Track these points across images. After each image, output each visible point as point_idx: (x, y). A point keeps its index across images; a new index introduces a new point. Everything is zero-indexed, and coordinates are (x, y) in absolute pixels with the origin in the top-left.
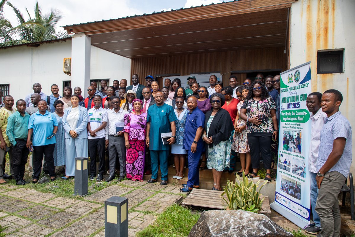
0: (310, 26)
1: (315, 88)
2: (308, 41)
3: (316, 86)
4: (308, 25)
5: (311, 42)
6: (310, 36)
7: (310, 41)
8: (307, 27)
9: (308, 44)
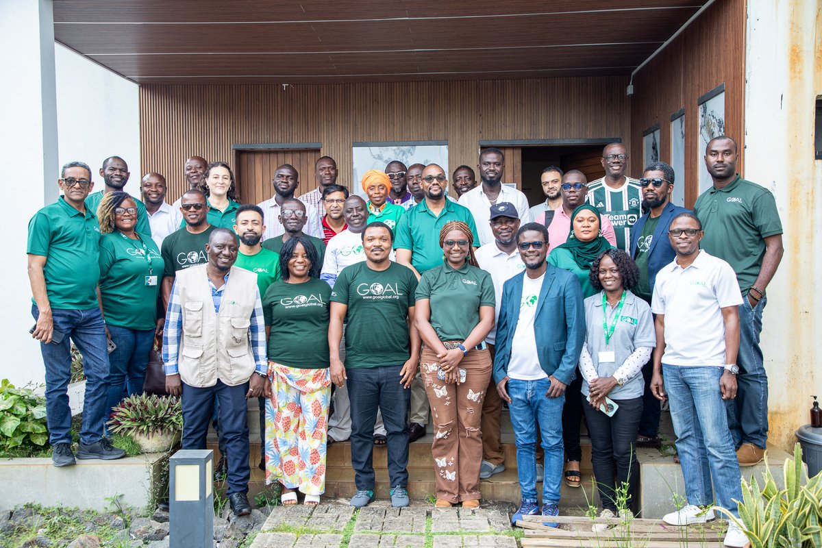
0: (797, 26)
1: (810, 199)
2: (791, 69)
3: (812, 192)
4: (793, 23)
5: (800, 72)
6: (797, 56)
7: (798, 70)
8: (791, 29)
9: (792, 78)
